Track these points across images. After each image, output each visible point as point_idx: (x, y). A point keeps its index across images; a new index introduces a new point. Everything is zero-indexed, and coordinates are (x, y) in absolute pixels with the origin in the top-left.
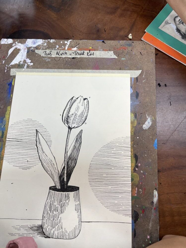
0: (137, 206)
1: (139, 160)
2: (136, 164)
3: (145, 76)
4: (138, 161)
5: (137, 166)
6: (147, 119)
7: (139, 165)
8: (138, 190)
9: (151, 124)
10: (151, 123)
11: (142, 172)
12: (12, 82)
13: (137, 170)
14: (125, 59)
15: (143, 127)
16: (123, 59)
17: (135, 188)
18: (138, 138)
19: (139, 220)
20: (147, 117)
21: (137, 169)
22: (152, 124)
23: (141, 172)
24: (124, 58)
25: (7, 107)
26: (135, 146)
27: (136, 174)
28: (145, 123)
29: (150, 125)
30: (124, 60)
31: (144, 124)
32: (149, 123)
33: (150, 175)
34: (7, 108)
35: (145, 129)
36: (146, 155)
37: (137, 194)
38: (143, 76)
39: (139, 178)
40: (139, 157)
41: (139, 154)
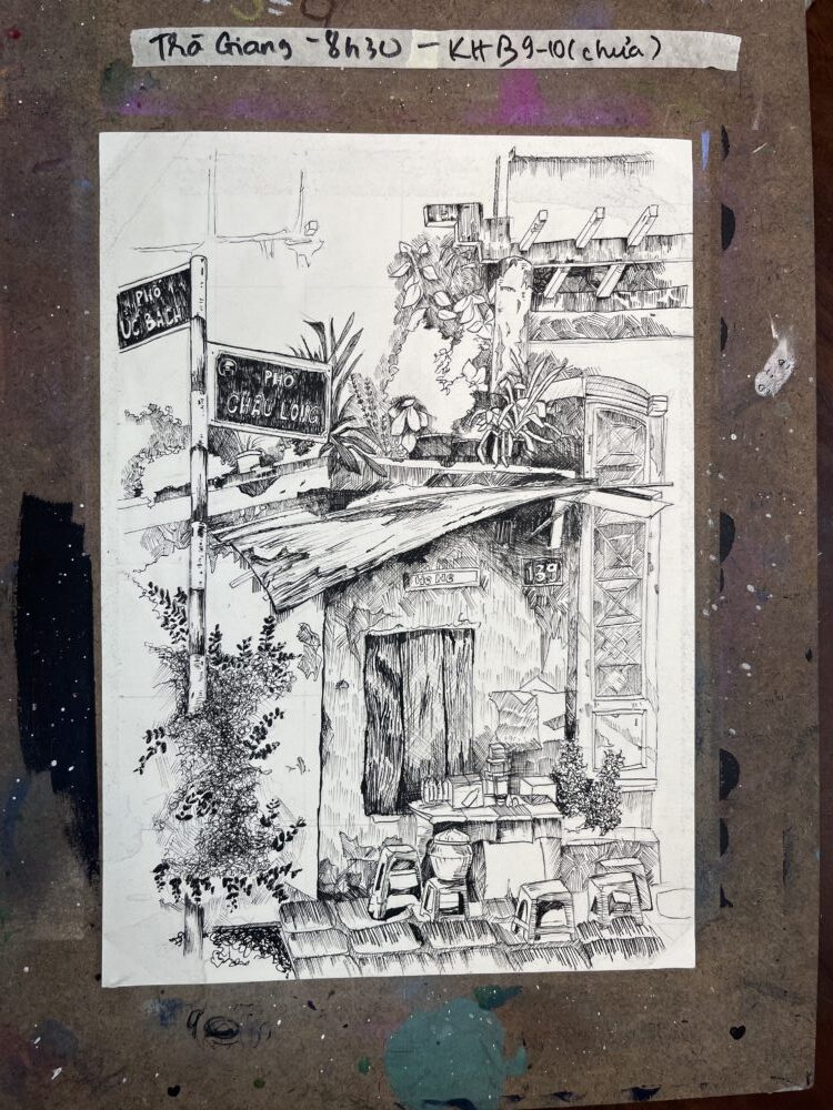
0: (734, 732)
1: (738, 537)
3: (761, 123)
4: (736, 544)
6: (776, 342)
9: (792, 367)
10: (792, 363)
11: (751, 588)
15: (756, 387)
18: (734, 437)
19: (739, 784)
20: (775, 335)
22: (795, 368)
23: (746, 590)
26: (721, 476)
28: (767, 367)
29: (789, 372)
31: (760, 369)
32: (782, 363)
33: (788, 601)
35: (763, 393)
36: (768, 516)
38: (755, 127)
40: (737, 525)
41: (737, 511)
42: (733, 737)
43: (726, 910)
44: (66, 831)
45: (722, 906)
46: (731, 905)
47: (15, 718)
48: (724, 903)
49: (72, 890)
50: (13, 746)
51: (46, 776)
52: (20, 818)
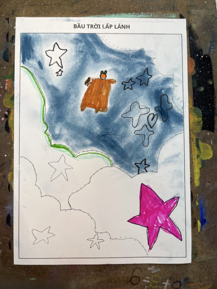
0: (5, 68)
1: (4, 126)
2: (8, 119)
4: (5, 123)
5: (6, 116)
7: (3, 119)
8: (4, 86)
12: (202, 226)
13: (5, 111)
14: (31, 279)
16: (33, 279)
17: (7, 89)
18: (6, 156)
19: (3, 52)
21: (6, 113)
24: (33, 281)
25: (200, 185)
26: (10, 144)
27: (7, 107)
30: (31, 277)
34: (200, 182)
37: (6, 82)
39: (3, 102)
40: (4, 129)
41: (4, 133)
42: (5, 66)
43: (7, 17)
44: (198, 38)
45: (8, 18)
46: (6, 19)
47: (213, 69)
48: (8, 19)
49: (195, 23)
50: (213, 61)
51: (204, 53)
52: (211, 42)
